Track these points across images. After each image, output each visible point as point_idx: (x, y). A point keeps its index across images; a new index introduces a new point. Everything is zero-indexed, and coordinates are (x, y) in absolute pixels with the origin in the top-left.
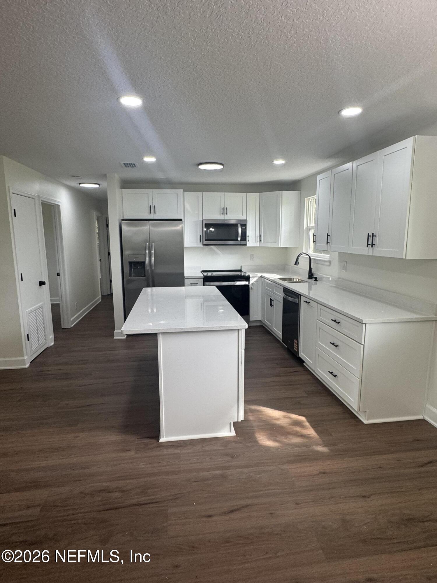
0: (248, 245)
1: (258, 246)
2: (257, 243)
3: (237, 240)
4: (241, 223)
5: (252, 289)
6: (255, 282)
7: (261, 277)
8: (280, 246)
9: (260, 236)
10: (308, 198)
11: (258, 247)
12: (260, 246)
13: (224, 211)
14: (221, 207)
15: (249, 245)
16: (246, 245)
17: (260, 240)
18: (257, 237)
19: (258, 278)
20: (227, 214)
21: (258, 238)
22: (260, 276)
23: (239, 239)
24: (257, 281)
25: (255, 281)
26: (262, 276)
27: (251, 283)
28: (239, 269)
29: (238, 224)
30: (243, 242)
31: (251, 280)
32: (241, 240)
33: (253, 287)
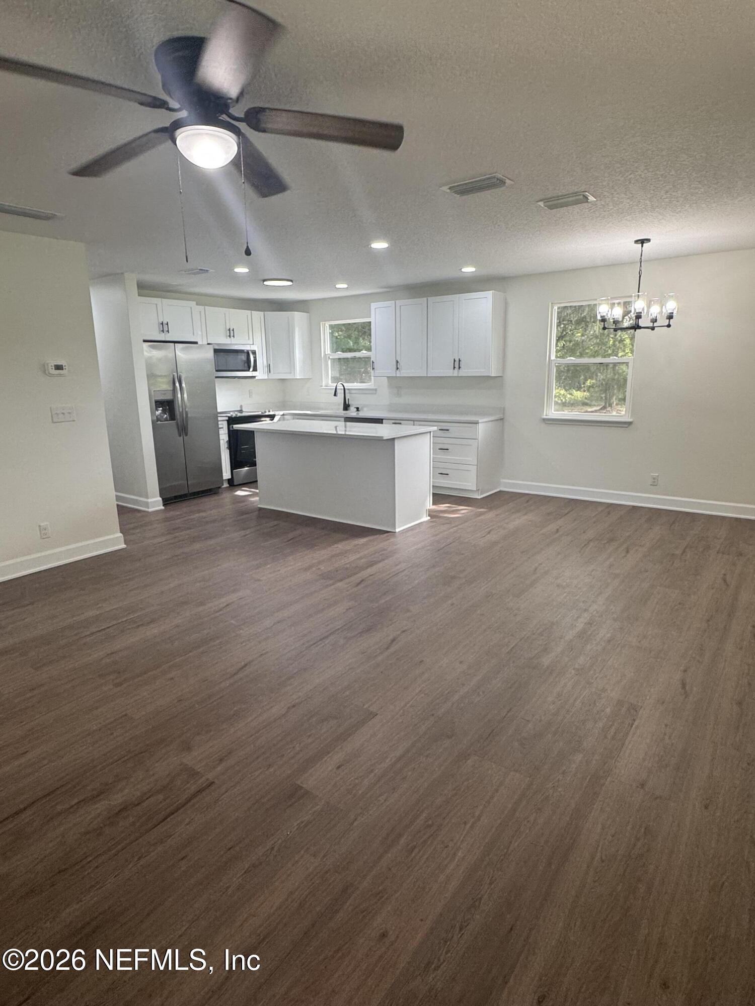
3: (249, 371)
8: (296, 377)
13: (231, 333)
14: (227, 327)
16: (255, 377)
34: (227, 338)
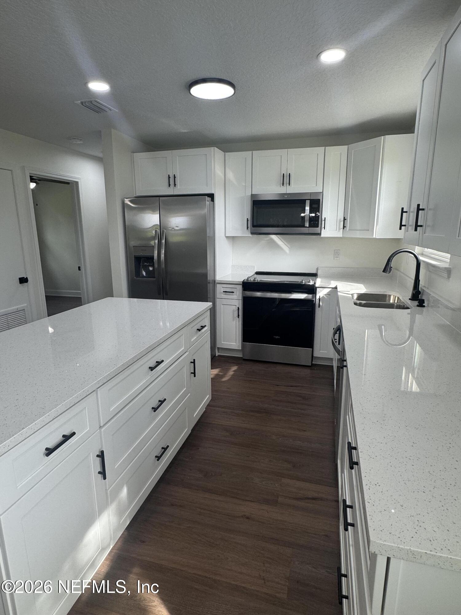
0: (322, 235)
1: (341, 236)
2: (339, 231)
3: (303, 226)
4: (311, 198)
5: (319, 307)
6: (325, 296)
8: (374, 237)
9: (344, 219)
11: (340, 238)
12: (344, 236)
13: (286, 179)
14: (281, 173)
15: (325, 233)
17: (344, 227)
18: (340, 221)
19: (331, 289)
20: (289, 185)
21: (342, 223)
22: (333, 287)
23: (307, 224)
24: (328, 294)
25: (325, 295)
27: (318, 297)
29: (306, 200)
30: (317, 230)
31: (319, 292)
32: (311, 226)
33: (321, 304)
34: (280, 186)
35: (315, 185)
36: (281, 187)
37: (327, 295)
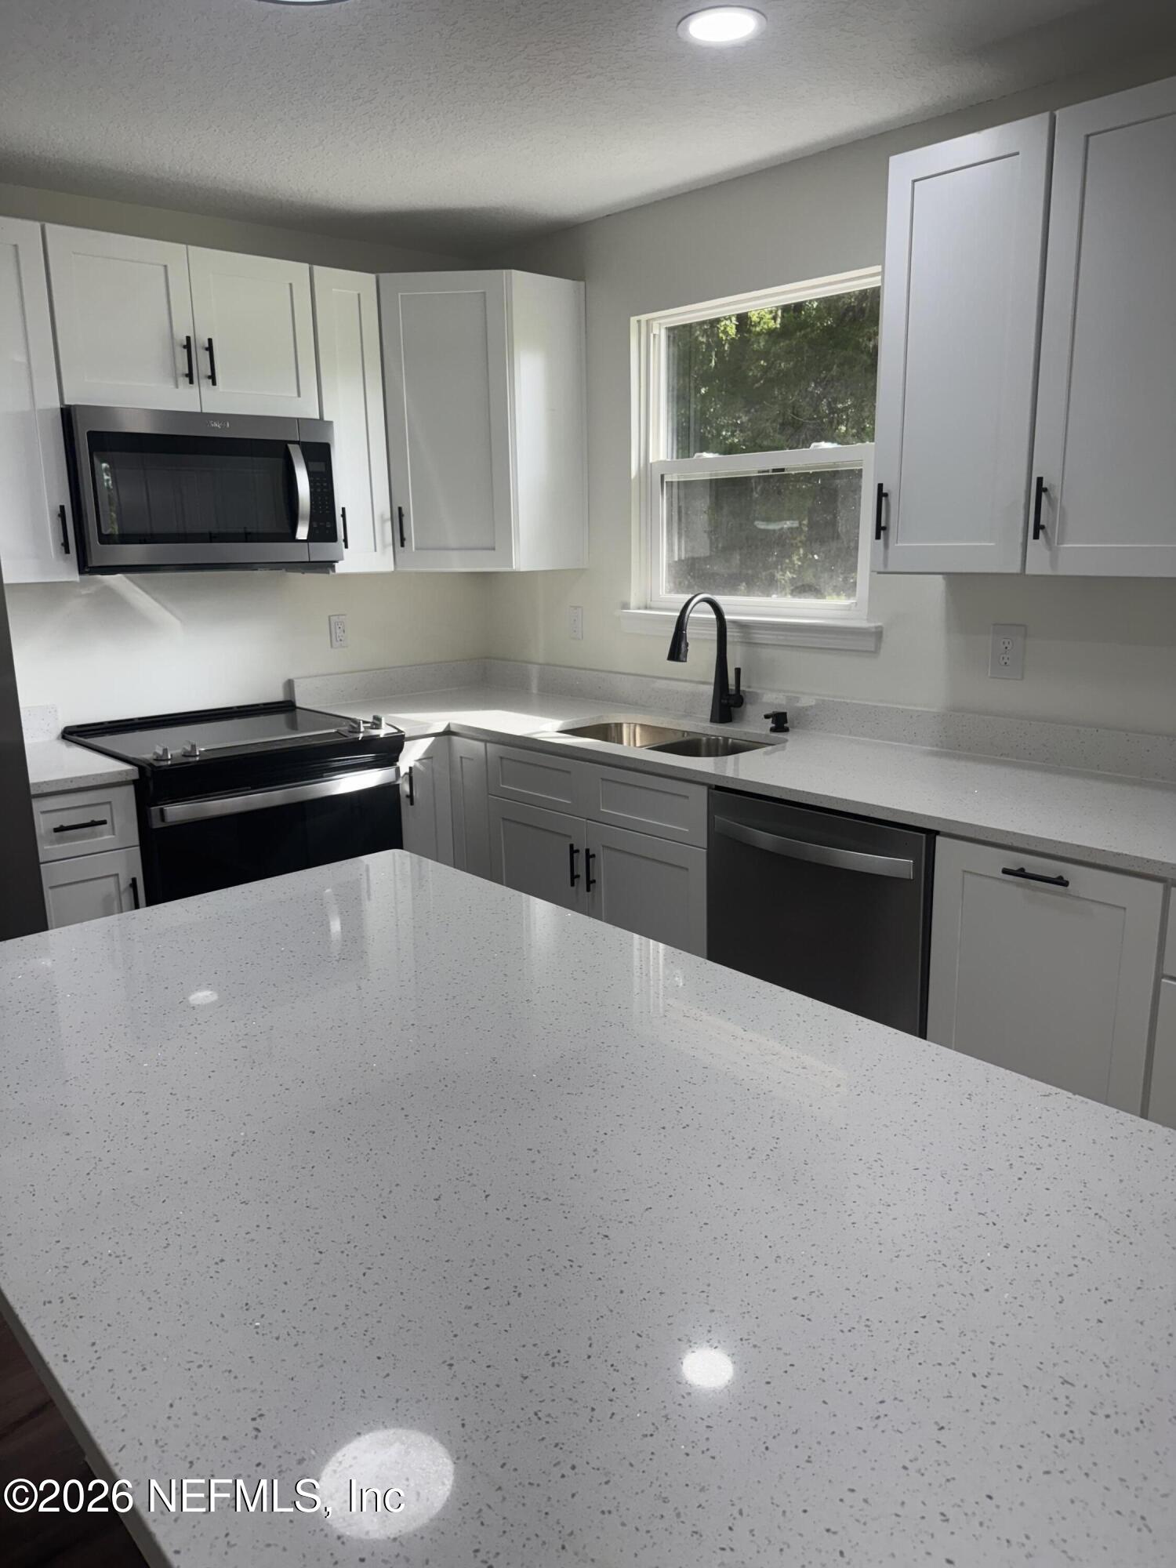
0: (340, 568)
1: (390, 568)
2: (383, 553)
3: (291, 537)
4: (304, 439)
5: (412, 803)
6: (418, 764)
7: (448, 733)
9: (398, 514)
10: (644, 317)
11: (386, 575)
12: (398, 570)
16: (328, 565)
18: (384, 520)
19: (433, 738)
20: (214, 385)
21: (389, 526)
22: (440, 728)
23: (302, 532)
24: (429, 756)
25: (419, 760)
26: (453, 729)
27: (404, 770)
28: (277, 695)
29: (288, 442)
30: (321, 551)
31: (405, 758)
32: (313, 537)
33: (414, 793)
34: (177, 384)
35: (296, 394)
36: (181, 386)
37: (424, 761)
